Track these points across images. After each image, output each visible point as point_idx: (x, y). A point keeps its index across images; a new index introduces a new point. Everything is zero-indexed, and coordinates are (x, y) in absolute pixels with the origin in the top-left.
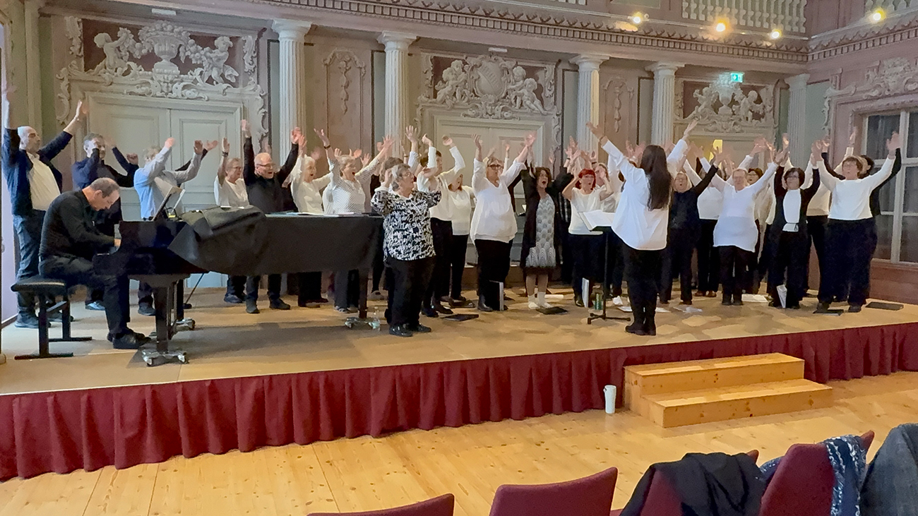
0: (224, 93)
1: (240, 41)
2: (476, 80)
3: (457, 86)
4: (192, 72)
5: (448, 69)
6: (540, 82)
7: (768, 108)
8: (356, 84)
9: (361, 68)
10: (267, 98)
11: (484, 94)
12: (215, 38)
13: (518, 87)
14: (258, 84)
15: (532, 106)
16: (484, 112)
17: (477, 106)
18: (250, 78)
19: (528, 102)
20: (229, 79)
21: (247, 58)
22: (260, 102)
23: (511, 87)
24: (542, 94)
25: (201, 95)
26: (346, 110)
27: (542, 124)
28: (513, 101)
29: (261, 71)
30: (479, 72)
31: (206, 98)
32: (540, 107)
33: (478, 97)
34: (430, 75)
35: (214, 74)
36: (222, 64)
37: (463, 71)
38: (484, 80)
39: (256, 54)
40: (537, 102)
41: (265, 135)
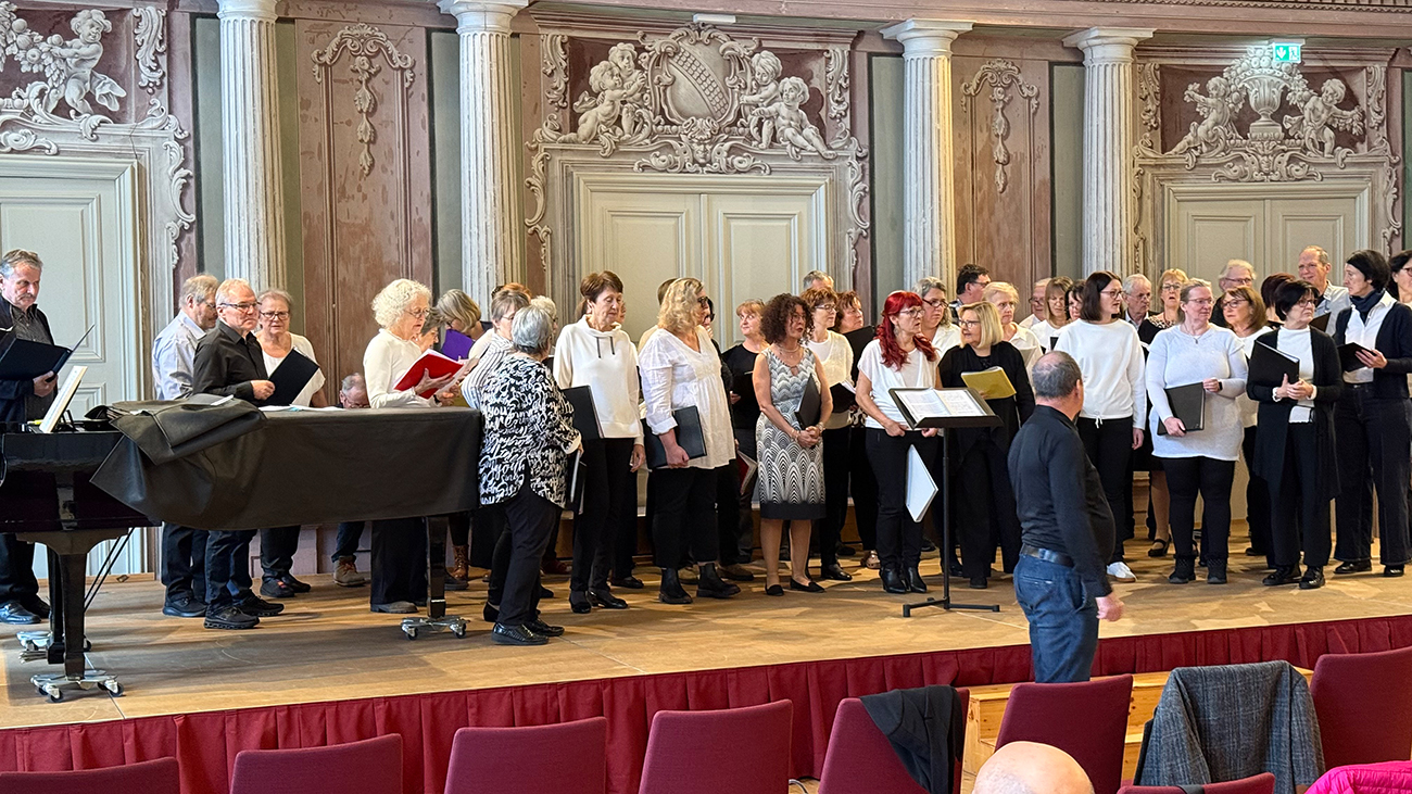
0: (94, 135)
1: (129, 18)
2: (666, 86)
3: (624, 102)
4: (21, 92)
5: (603, 63)
6: (816, 83)
7: (1375, 119)
8: (393, 109)
9: (403, 70)
10: (190, 144)
11: (687, 118)
12: (73, 14)
13: (766, 98)
14: (170, 113)
15: (800, 140)
16: (686, 157)
17: (671, 145)
18: (154, 100)
19: (789, 132)
20: (106, 104)
21: (145, 56)
22: (177, 154)
23: (746, 98)
24: (823, 113)
25: (41, 141)
26: (372, 166)
27: (825, 180)
28: (754, 132)
29: (177, 85)
30: (674, 68)
31: (54, 147)
32: (817, 142)
33: (672, 124)
34: (560, 81)
35: (72, 94)
36: (88, 72)
37: (638, 67)
38: (685, 87)
39: (164, 46)
40: (810, 130)
41: (187, 227)
